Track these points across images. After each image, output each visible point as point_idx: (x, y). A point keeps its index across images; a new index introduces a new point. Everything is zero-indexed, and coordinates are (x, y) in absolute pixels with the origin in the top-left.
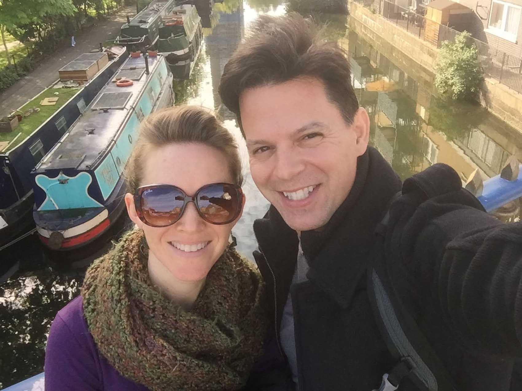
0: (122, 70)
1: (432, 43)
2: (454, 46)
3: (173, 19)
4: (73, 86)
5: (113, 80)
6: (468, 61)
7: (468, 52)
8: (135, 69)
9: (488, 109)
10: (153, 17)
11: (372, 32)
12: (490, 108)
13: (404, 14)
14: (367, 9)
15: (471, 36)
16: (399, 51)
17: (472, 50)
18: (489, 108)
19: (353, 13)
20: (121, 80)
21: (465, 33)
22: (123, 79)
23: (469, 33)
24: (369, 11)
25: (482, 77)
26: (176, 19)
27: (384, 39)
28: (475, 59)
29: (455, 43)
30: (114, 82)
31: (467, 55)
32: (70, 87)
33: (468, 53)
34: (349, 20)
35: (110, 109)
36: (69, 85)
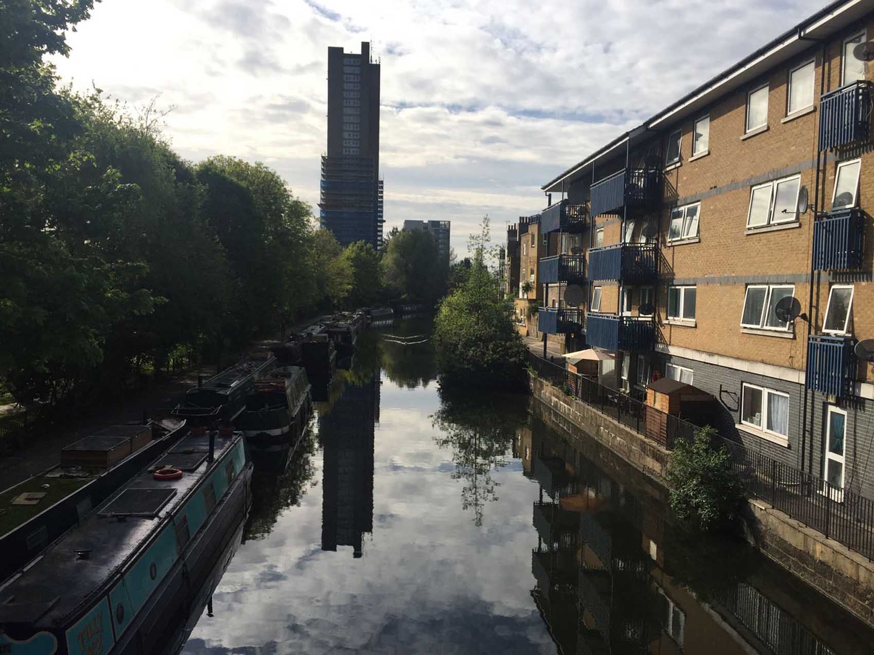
0: (169, 453)
1: (658, 442)
2: (693, 447)
3: (272, 383)
4: (81, 475)
5: (150, 469)
6: (717, 471)
7: (715, 457)
8: (191, 452)
9: (759, 550)
10: (239, 380)
11: (566, 421)
12: (763, 548)
13: (613, 398)
14: (557, 389)
15: (716, 433)
16: (609, 450)
17: (722, 454)
18: (761, 549)
19: (537, 393)
20: (165, 469)
21: (707, 428)
22: (168, 467)
23: (713, 429)
24: (560, 391)
25: (744, 497)
26: (275, 384)
27: (584, 432)
28: (728, 469)
29: (694, 443)
30: (151, 472)
31: (714, 461)
32: (73, 477)
33: (717, 459)
34: (532, 403)
35: (129, 516)
36: (73, 473)
